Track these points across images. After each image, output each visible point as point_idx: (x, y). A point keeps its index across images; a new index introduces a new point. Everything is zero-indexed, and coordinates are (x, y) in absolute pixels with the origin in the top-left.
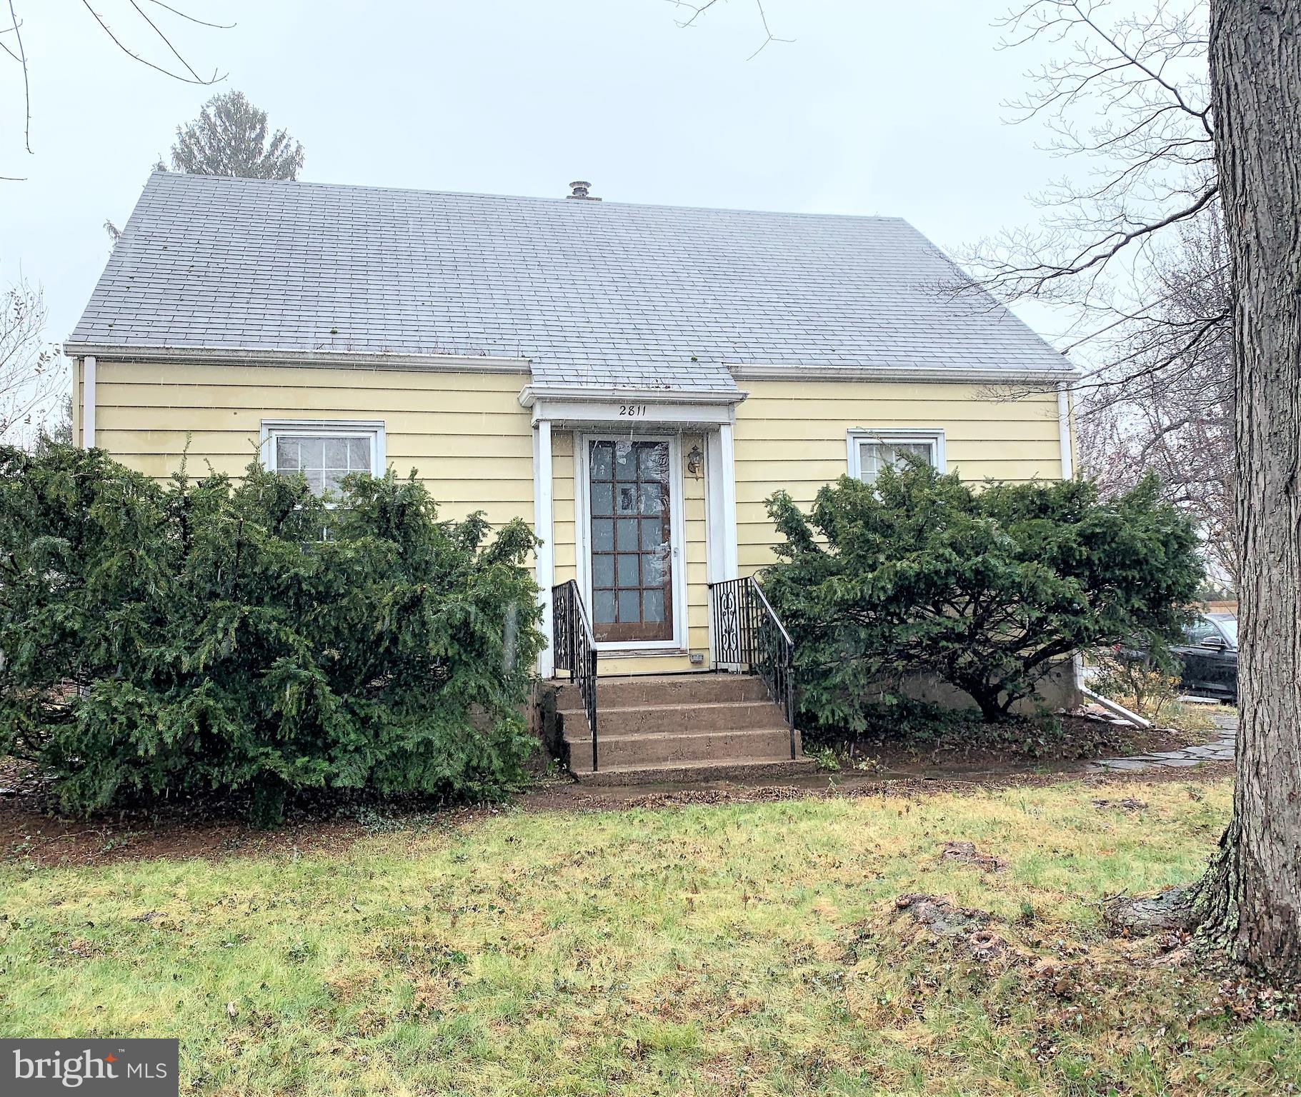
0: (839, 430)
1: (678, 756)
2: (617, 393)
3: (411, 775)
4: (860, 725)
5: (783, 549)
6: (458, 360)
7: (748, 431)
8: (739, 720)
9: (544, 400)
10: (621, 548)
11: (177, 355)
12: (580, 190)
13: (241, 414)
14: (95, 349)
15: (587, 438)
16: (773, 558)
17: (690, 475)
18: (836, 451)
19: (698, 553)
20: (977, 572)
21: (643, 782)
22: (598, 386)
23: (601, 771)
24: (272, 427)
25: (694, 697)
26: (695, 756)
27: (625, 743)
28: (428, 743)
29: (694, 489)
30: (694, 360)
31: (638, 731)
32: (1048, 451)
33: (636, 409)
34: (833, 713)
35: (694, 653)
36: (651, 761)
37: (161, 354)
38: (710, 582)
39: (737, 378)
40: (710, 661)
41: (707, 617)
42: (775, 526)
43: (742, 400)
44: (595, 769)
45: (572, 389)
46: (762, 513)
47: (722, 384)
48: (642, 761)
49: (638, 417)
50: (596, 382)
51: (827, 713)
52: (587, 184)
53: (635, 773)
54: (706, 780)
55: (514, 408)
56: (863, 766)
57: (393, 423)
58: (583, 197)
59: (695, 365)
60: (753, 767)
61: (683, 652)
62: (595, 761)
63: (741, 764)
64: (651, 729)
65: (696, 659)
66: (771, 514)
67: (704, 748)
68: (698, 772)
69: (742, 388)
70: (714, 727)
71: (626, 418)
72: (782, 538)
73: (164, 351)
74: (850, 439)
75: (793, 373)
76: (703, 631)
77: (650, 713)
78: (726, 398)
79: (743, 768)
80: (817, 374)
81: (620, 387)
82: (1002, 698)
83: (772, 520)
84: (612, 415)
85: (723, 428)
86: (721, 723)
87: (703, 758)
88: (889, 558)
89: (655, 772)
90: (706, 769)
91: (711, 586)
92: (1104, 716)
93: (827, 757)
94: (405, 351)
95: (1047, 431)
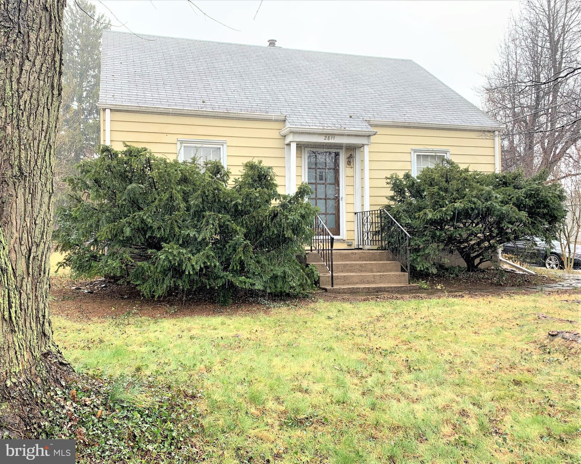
0: (408, 149)
1: (362, 282)
2: (324, 130)
3: (278, 286)
4: (435, 271)
5: (392, 198)
6: (257, 115)
7: (374, 148)
8: (382, 269)
9: (294, 133)
10: (318, 197)
11: (143, 109)
12: (272, 43)
13: (169, 136)
14: (110, 106)
15: (307, 149)
16: (386, 202)
17: (348, 166)
18: (407, 157)
19: (350, 199)
20: (488, 209)
21: (354, 292)
22: (317, 127)
23: (335, 287)
24: (182, 142)
25: (360, 259)
26: (369, 282)
27: (341, 276)
28: (284, 272)
29: (349, 172)
30: (351, 117)
31: (342, 272)
32: (490, 160)
33: (330, 137)
34: (423, 265)
35: (349, 241)
36: (354, 284)
37: (138, 109)
38: (355, 212)
39: (371, 125)
40: (355, 244)
41: (354, 226)
42: (390, 189)
43: (375, 134)
44: (332, 286)
45: (306, 128)
46: (383, 183)
47: (365, 128)
48: (348, 284)
49: (332, 141)
50: (314, 125)
51: (420, 266)
52: (276, 41)
53: (349, 288)
54: (377, 292)
55: (278, 137)
56: (439, 287)
57: (230, 142)
58: (274, 46)
59: (352, 119)
60: (395, 287)
61: (344, 240)
62: (332, 283)
63: (390, 286)
64: (348, 271)
65: (350, 244)
66: (388, 183)
67: (372, 279)
68: (374, 289)
69: (374, 130)
70: (372, 271)
71: (327, 141)
72: (392, 193)
73: (139, 108)
74: (412, 152)
75: (391, 124)
76: (352, 232)
77: (347, 265)
78: (367, 134)
79: (391, 287)
80: (401, 124)
81: (325, 128)
82: (477, 261)
83: (388, 186)
84: (321, 140)
85: (365, 146)
86: (375, 270)
87: (372, 283)
88: (451, 202)
89: (357, 288)
90: (376, 288)
91: (355, 214)
92: (512, 270)
93: (423, 284)
94: (235, 111)
95: (489, 152)
